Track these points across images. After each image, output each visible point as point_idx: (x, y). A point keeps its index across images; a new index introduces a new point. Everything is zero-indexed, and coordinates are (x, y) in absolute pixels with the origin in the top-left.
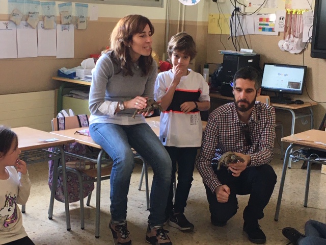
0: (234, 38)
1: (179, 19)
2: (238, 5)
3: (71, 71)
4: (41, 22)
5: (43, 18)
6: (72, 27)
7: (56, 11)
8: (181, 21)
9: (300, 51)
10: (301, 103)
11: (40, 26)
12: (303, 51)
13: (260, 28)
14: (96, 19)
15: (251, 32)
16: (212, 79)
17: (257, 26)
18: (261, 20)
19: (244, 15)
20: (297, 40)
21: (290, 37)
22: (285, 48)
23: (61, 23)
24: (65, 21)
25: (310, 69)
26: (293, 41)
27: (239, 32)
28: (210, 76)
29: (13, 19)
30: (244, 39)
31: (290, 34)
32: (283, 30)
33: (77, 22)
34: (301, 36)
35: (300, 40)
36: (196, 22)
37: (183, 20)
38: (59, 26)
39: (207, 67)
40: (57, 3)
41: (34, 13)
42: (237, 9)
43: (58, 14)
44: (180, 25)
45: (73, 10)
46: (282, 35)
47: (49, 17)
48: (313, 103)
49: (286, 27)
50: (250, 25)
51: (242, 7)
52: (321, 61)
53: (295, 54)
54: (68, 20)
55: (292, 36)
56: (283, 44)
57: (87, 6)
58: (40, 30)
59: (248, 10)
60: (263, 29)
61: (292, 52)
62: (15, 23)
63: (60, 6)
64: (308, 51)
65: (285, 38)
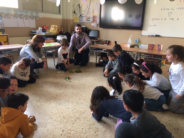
2: (81, 14)
4: (25, 17)
5: (25, 16)
14: (41, 17)
17: (86, 20)
18: (87, 18)
19: (83, 17)
20: (96, 23)
22: (93, 25)
23: (31, 18)
24: (32, 17)
25: (99, 31)
27: (82, 22)
29: (16, 16)
33: (36, 18)
36: (70, 19)
37: (67, 18)
38: (30, 19)
39: (73, 31)
40: (29, 12)
41: (22, 14)
42: (81, 15)
43: (30, 15)
44: (66, 20)
45: (34, 14)
47: (27, 16)
48: (100, 40)
49: (93, 20)
50: (84, 20)
51: (82, 15)
52: (102, 28)
54: (33, 17)
57: (38, 13)
59: (84, 16)
60: (88, 21)
61: (95, 26)
64: (99, 26)
65: (93, 23)
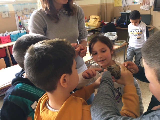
0: (124, 7)
1: (104, 3)
8: (105, 3)
9: (148, 9)
12: (150, 9)
13: (133, 3)
15: (130, 4)
16: (117, 22)
20: (147, 5)
21: (145, 5)
26: (146, 6)
28: (116, 21)
30: (127, 7)
31: (145, 3)
32: (142, 2)
34: (149, 4)
35: (149, 5)
37: (106, 3)
39: (115, 18)
44: (105, 5)
46: (142, 4)
48: (154, 27)
50: (129, 2)
52: (157, 12)
53: (147, 10)
55: (145, 4)
56: (142, 7)
61: (145, 10)
64: (152, 9)
65: (143, 5)
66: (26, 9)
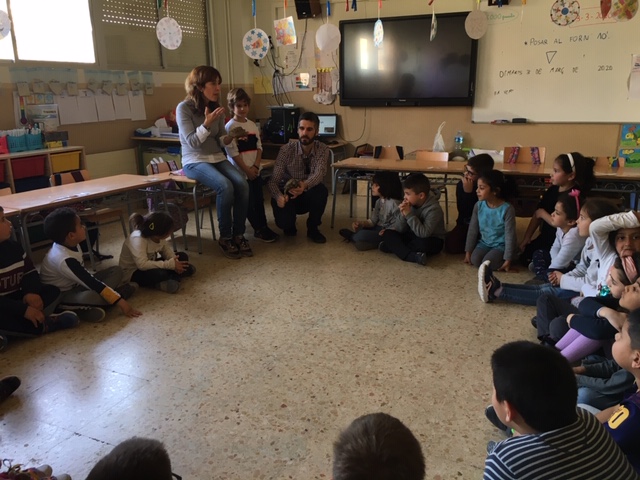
0: (277, 96)
2: (277, 68)
3: (147, 131)
4: (115, 90)
5: (116, 86)
6: (141, 92)
7: (126, 79)
9: (331, 102)
10: (336, 143)
11: (114, 93)
12: (334, 101)
13: (297, 86)
15: (291, 90)
17: (294, 84)
18: (297, 79)
21: (322, 92)
22: (319, 100)
23: (131, 90)
24: (135, 88)
25: (340, 116)
26: (325, 94)
27: (281, 91)
30: (285, 96)
31: (322, 89)
32: (316, 86)
33: (145, 87)
34: (331, 90)
35: (330, 93)
37: (233, 83)
38: (130, 93)
40: (126, 72)
41: (107, 82)
42: (277, 71)
43: (128, 82)
45: (140, 78)
46: (316, 90)
47: (121, 84)
48: (345, 143)
49: (318, 83)
50: (289, 84)
51: (281, 70)
53: (327, 104)
54: (138, 87)
56: (317, 97)
57: (151, 74)
58: (115, 96)
59: (286, 71)
60: (300, 87)
61: (325, 103)
62: (92, 91)
63: (129, 74)
64: (338, 101)
65: (318, 92)
66: (38, 82)
